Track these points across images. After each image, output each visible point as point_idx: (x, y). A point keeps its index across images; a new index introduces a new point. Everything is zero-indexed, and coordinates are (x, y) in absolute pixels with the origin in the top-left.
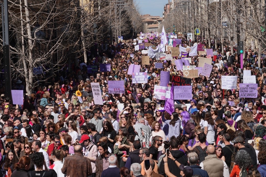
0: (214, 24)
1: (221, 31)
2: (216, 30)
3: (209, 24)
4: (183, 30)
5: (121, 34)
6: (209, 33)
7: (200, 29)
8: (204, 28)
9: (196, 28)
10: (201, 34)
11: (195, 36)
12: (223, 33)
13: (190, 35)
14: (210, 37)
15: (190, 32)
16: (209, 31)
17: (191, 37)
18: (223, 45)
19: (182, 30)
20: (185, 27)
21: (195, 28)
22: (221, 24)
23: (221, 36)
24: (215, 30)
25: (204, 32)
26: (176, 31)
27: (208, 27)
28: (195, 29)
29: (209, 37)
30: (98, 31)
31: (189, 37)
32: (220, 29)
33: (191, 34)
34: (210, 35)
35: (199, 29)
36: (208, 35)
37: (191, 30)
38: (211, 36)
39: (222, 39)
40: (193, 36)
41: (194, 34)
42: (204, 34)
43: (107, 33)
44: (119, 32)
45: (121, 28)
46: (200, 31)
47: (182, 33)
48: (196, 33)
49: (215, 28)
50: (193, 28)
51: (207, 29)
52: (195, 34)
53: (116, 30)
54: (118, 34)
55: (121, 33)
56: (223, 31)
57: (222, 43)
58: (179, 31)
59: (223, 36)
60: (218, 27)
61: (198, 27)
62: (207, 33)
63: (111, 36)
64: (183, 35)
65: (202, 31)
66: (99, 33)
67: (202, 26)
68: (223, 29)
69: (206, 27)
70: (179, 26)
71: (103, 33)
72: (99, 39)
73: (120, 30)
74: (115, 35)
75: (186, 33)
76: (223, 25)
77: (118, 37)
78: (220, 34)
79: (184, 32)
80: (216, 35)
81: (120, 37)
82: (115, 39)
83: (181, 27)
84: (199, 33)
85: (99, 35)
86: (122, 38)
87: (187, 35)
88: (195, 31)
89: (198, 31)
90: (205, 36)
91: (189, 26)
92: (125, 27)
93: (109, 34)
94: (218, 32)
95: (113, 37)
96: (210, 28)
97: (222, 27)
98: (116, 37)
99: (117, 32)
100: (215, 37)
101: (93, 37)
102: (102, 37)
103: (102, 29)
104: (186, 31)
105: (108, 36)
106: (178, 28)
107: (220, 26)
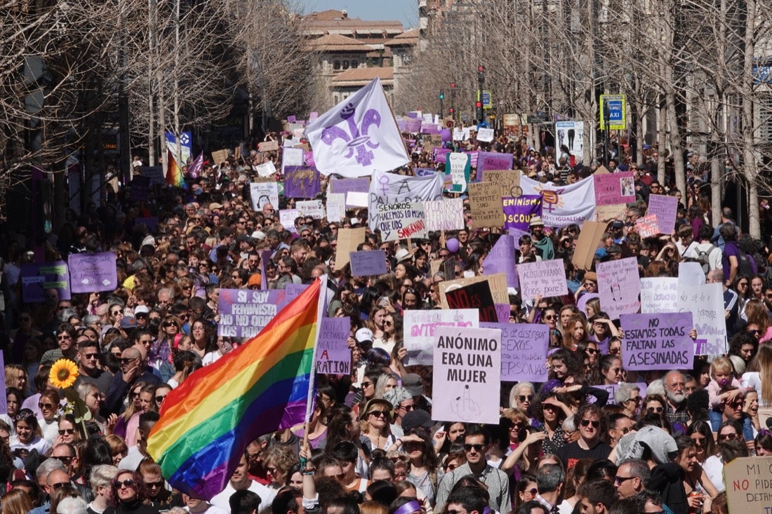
0: (708, 73)
1: (747, 110)
2: (720, 106)
3: (677, 68)
4: (533, 101)
5: (181, 122)
6: (681, 122)
7: (631, 100)
8: (651, 93)
9: (607, 92)
10: (634, 127)
11: (598, 140)
12: (757, 123)
13: (571, 134)
14: (684, 144)
15: (571, 113)
16: (680, 108)
17: (578, 141)
18: (758, 189)
19: (525, 103)
20: (542, 83)
21: (599, 93)
22: (748, 72)
23: (748, 140)
24: (710, 106)
25: (650, 114)
26: (490, 106)
27: (670, 85)
28: (598, 100)
29: (676, 143)
30: (52, 101)
31: (566, 142)
32: (737, 99)
33: (579, 126)
34: (683, 133)
35: (622, 97)
36: (675, 132)
37: (580, 103)
38: (689, 139)
39: (748, 156)
40: (586, 135)
41: (593, 125)
42: (651, 125)
43: (103, 116)
44: (172, 107)
45: (180, 84)
46: (626, 109)
47: (525, 116)
48: (607, 118)
49: (713, 91)
50: (589, 92)
51: (669, 100)
52: (602, 127)
53: (155, 98)
54: (161, 121)
55: (181, 112)
56: (757, 114)
57: (750, 176)
58: (508, 110)
59: (757, 141)
60: (728, 90)
61: (614, 88)
62: (666, 120)
63: (124, 130)
64: (530, 129)
65: (638, 108)
66: (54, 115)
67: (637, 81)
68: (758, 101)
69: (664, 90)
70: (508, 77)
71: (81, 116)
72: (55, 144)
73: (176, 99)
74: (147, 125)
75: (547, 120)
76: (755, 80)
77: (166, 136)
78: (741, 127)
79: (537, 112)
80: (716, 133)
81: (178, 136)
82: (148, 147)
83: (519, 84)
84: (620, 118)
85: (54, 126)
86: (187, 141)
87: (557, 129)
88: (598, 107)
89: (614, 108)
90: (658, 136)
91: (568, 81)
92: (203, 79)
93: (114, 121)
94: (728, 118)
95: (135, 138)
96: (684, 93)
97: (753, 91)
98: (151, 134)
99: (155, 110)
100: (711, 146)
101: (20, 136)
102: (72, 137)
103: (74, 92)
104: (547, 109)
105: (104, 132)
106: (506, 93)
107: (739, 82)
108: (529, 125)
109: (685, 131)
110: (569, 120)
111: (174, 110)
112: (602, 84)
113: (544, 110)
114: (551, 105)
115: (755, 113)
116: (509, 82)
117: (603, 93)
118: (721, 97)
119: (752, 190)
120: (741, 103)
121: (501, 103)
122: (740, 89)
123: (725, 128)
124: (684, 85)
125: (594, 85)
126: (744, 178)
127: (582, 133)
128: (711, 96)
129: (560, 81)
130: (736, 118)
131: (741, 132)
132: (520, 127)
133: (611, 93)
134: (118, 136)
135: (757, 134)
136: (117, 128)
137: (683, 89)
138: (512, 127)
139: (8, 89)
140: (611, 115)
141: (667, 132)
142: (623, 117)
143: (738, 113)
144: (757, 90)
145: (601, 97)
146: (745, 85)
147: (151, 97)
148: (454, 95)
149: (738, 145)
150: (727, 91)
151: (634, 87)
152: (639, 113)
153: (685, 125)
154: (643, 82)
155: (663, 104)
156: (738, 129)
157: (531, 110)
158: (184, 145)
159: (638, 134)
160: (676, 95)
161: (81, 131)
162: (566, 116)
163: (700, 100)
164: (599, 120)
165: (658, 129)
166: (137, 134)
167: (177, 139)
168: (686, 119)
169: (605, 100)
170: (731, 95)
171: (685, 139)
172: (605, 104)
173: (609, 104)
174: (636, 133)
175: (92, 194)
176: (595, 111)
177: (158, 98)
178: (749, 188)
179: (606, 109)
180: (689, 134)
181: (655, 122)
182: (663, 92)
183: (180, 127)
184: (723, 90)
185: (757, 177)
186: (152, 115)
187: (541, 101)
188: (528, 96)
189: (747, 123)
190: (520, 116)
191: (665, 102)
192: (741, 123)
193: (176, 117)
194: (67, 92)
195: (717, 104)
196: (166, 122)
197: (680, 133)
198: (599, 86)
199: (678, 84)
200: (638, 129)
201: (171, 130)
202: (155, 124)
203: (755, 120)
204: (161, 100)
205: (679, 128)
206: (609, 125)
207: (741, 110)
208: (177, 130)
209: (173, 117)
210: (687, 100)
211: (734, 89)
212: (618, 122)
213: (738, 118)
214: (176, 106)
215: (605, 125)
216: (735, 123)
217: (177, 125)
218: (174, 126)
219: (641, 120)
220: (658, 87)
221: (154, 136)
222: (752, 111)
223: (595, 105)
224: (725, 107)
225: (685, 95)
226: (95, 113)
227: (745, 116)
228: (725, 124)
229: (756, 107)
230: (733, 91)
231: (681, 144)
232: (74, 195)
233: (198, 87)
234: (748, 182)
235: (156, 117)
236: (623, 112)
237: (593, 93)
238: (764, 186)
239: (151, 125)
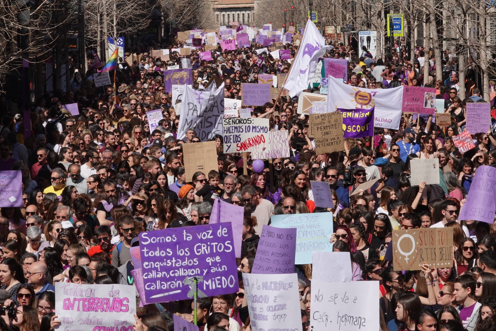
1: (482, 24)
2: (465, 21)
4: (344, 18)
5: (118, 30)
6: (440, 31)
7: (407, 17)
8: (420, 13)
9: (392, 12)
10: (409, 35)
11: (386, 42)
12: (488, 32)
13: (369, 39)
14: (441, 46)
15: (369, 26)
16: (439, 23)
17: (373, 44)
18: (489, 75)
19: (339, 19)
20: (350, 6)
21: (386, 12)
23: (483, 43)
24: (458, 21)
25: (420, 26)
26: (317, 21)
27: (433, 8)
28: (386, 17)
29: (436, 45)
30: (35, 17)
31: (365, 44)
32: (476, 17)
33: (373, 34)
34: (440, 38)
35: (401, 15)
36: (436, 38)
37: (374, 19)
38: (444, 42)
39: (483, 54)
40: (379, 39)
41: (383, 33)
42: (420, 34)
43: (68, 26)
44: (112, 21)
45: (117, 6)
46: (404, 23)
47: (339, 28)
48: (392, 29)
49: (460, 12)
50: (380, 12)
51: (432, 18)
52: (389, 35)
53: (101, 15)
54: (105, 30)
55: (118, 24)
56: (488, 26)
57: (484, 67)
58: (328, 23)
59: (488, 44)
61: (397, 10)
62: (430, 30)
63: (81, 36)
64: (342, 36)
65: (412, 23)
66: (36, 26)
67: (411, 5)
68: (489, 18)
69: (429, 11)
70: (328, 2)
71: (54, 26)
72: (37, 45)
73: (115, 16)
74: (96, 33)
75: (353, 30)
76: (487, 4)
77: (108, 39)
78: (478, 35)
79: (347, 25)
80: (462, 39)
81: (116, 39)
82: (97, 46)
83: (335, 7)
84: (400, 29)
85: (36, 33)
86: (122, 43)
87: (360, 36)
88: (386, 22)
89: (396, 23)
90: (425, 41)
91: (367, 5)
92: (132, 3)
93: (75, 30)
94: (470, 29)
95: (89, 41)
96: (441, 13)
97: (486, 12)
98: (99, 39)
99: (102, 23)
100: (458, 47)
101: (15, 39)
102: (48, 40)
103: (50, 11)
104: (353, 23)
105: (68, 37)
106: (327, 12)
107: (477, 5)
108: (342, 33)
109: (442, 37)
110: (367, 30)
111: (113, 23)
112: (389, 7)
113: (351, 24)
114: (356, 21)
115: (487, 26)
116: (329, 5)
117: (389, 13)
118: (465, 16)
119: (485, 75)
120: (478, 19)
121: (323, 19)
122: (477, 10)
123: (468, 35)
124: (441, 8)
125: (384, 8)
126: (479, 68)
127: (376, 38)
128: (459, 15)
129: (362, 5)
130: (475, 29)
131: (478, 38)
132: (336, 35)
133: (394, 13)
134: (78, 39)
135: (488, 39)
136: (77, 34)
137: (441, 10)
138: (331, 34)
139: (7, 9)
140: (395, 27)
141: (430, 38)
142: (402, 28)
143: (476, 25)
144: (488, 11)
145: (388, 15)
146: (481, 8)
147: (99, 15)
148: (293, 14)
149: (476, 46)
150: (469, 12)
151: (409, 9)
152: (413, 26)
153: (442, 33)
154: (415, 6)
155: (428, 21)
156: (476, 36)
157: (343, 24)
158: (120, 45)
159: (412, 39)
160: (436, 14)
161: (54, 36)
162: (365, 28)
163: (452, 17)
164: (386, 30)
165: (425, 36)
166: (89, 38)
167: (115, 42)
168: (442, 29)
169: (390, 17)
170: (471, 14)
171: (442, 42)
172: (391, 20)
173: (393, 20)
174: (410, 39)
175: (60, 77)
176: (384, 25)
177: (103, 15)
178: (483, 74)
179: (391, 23)
180: (445, 40)
181: (423, 32)
182: (428, 12)
183: (117, 34)
184: (467, 11)
185: (489, 67)
186: (99, 26)
187: (349, 18)
188: (341, 15)
189: (482, 32)
190: (336, 27)
191: (429, 18)
192: (478, 32)
193: (115, 28)
194: (45, 11)
195: (463, 20)
196: (108, 30)
197: (439, 39)
198: (386, 8)
199: (438, 7)
200: (412, 36)
201: (112, 36)
202: (101, 32)
203: (487, 30)
204: (105, 16)
205: (438, 36)
206: (393, 33)
207: (478, 24)
208: (115, 36)
209: (112, 27)
210: (443, 18)
211: (474, 10)
212: (399, 31)
213: (476, 29)
214: (115, 20)
215: (391, 33)
216: (474, 32)
217: (115, 33)
218: (113, 33)
219: (414, 30)
220: (424, 9)
221: (101, 40)
222: (485, 25)
223: (384, 21)
224: (468, 22)
225: (442, 14)
226: (63, 25)
227: (481, 28)
228: (468, 33)
229: (488, 22)
230: (473, 12)
231: (439, 45)
232: (49, 77)
233: (129, 9)
234: (482, 70)
235: (102, 28)
236: (402, 25)
237: (383, 13)
238: (493, 73)
239: (99, 33)
